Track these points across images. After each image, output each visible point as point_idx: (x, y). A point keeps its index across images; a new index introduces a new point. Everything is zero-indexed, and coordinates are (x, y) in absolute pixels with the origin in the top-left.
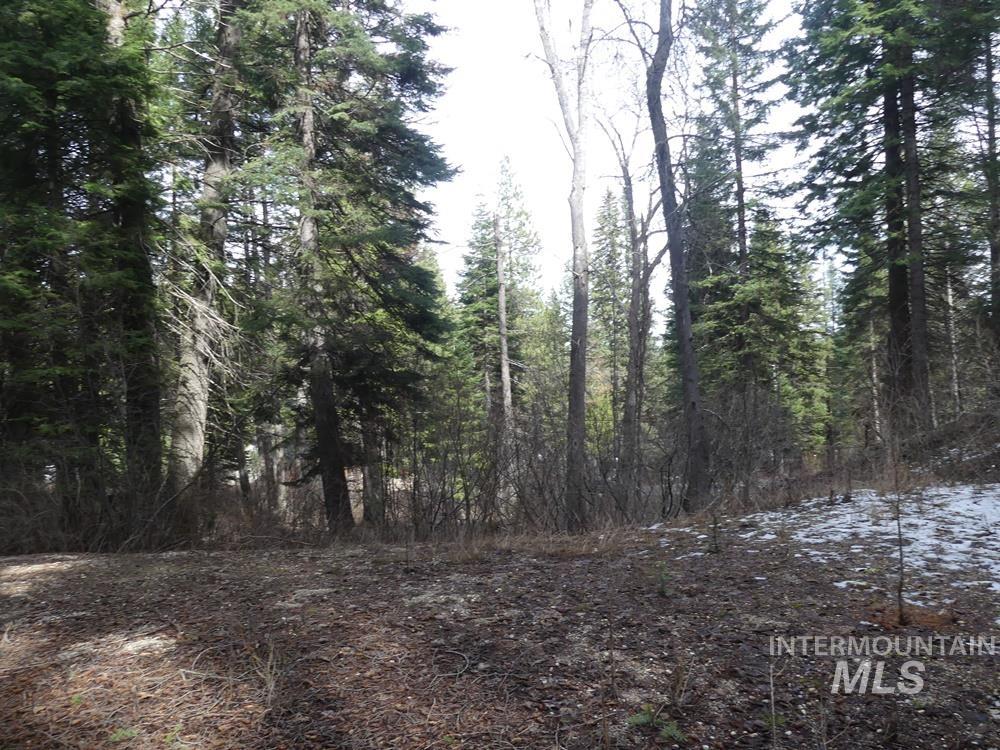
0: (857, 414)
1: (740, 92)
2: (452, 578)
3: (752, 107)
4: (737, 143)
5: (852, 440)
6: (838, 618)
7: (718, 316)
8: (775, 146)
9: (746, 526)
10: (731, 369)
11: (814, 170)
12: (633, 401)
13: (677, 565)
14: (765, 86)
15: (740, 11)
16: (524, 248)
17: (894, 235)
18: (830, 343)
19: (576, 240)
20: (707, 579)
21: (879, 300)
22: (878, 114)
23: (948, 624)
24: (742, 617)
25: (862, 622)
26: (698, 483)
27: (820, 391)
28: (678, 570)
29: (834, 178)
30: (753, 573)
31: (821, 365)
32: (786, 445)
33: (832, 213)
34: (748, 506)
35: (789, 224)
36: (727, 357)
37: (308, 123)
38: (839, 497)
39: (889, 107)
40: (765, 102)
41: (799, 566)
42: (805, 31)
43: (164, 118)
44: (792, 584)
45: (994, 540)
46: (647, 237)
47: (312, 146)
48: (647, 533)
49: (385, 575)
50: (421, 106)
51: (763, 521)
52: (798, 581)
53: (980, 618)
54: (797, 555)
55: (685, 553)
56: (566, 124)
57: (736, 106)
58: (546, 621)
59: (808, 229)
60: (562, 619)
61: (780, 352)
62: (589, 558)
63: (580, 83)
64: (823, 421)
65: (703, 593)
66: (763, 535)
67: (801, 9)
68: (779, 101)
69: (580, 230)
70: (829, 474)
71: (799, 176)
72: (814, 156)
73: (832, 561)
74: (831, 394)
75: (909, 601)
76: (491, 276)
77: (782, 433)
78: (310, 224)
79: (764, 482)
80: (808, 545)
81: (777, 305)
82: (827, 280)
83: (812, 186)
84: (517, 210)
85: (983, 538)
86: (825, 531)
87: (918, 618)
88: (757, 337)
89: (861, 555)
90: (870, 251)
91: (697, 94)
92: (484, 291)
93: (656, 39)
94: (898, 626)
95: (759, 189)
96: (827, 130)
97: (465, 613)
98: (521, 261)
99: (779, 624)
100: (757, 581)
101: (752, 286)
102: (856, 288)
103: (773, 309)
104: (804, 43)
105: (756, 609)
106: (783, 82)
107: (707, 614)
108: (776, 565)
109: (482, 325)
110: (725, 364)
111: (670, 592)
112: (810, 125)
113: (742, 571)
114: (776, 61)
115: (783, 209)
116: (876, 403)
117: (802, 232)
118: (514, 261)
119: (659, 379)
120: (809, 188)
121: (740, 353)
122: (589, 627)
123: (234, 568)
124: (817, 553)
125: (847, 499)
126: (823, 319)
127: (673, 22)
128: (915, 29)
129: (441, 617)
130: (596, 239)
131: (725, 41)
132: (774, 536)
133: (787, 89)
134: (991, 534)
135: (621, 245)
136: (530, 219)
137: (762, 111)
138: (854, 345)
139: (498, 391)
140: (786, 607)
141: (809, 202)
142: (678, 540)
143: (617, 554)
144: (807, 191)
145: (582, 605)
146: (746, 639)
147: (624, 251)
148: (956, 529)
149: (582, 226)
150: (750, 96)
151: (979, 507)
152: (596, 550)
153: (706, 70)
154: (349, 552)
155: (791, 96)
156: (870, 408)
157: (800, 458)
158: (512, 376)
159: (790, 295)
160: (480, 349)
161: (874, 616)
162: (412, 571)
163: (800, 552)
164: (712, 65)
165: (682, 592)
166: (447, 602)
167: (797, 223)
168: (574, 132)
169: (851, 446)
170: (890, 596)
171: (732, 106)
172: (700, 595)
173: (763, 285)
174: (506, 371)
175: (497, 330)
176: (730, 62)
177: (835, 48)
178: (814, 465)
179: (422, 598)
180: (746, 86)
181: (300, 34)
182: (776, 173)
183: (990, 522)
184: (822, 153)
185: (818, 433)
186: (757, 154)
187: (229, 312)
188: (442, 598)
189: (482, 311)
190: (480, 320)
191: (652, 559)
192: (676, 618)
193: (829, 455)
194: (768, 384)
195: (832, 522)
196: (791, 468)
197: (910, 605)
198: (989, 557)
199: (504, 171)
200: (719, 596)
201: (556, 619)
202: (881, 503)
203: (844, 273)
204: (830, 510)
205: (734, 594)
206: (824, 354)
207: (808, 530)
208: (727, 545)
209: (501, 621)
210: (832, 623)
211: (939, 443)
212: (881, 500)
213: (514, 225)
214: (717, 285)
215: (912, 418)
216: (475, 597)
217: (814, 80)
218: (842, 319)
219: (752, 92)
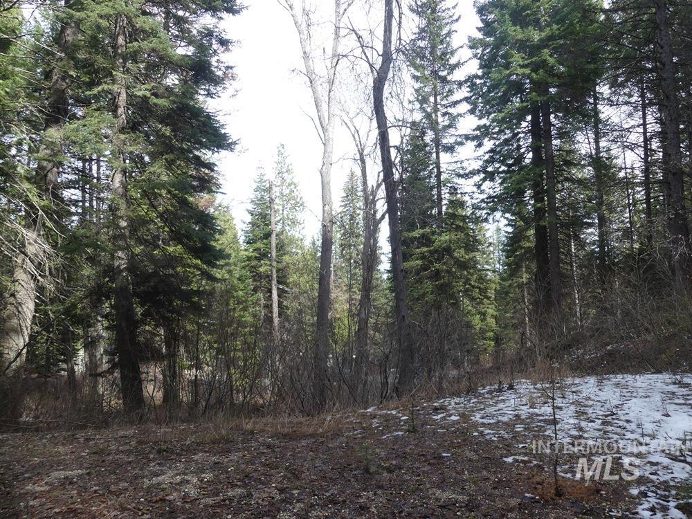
0: (515, 327)
1: (439, 106)
2: (196, 457)
3: (447, 117)
4: (437, 141)
5: (511, 344)
6: (507, 491)
7: (423, 257)
8: (461, 144)
9: (438, 409)
10: (431, 294)
11: (487, 161)
12: (363, 316)
13: (382, 443)
14: (455, 104)
15: (439, 53)
16: (293, 208)
17: (539, 205)
18: (497, 279)
19: (325, 200)
20: (404, 456)
21: (529, 250)
22: (528, 127)
23: (593, 494)
24: (430, 492)
25: (526, 495)
26: (406, 375)
27: (491, 311)
28: (382, 448)
29: (500, 167)
30: (440, 450)
31: (491, 293)
32: (468, 347)
33: (498, 190)
34: (441, 393)
35: (470, 196)
36: (428, 285)
37: (122, 100)
38: (506, 386)
39: (534, 123)
40: (455, 114)
41: (477, 444)
42: (481, 70)
43: (8, 90)
44: (471, 460)
45: (617, 419)
46: (376, 202)
47: (124, 116)
48: (363, 415)
49: (139, 455)
50: (209, 94)
51: (450, 405)
52: (475, 457)
53: (617, 488)
54: (475, 434)
55: (390, 432)
56: (320, 119)
57: (436, 116)
58: (263, 500)
59: (483, 201)
60: (278, 497)
61: (465, 283)
62: (314, 438)
63: (330, 92)
64: (493, 331)
65: (400, 469)
66: (450, 417)
67: (479, 56)
68: (464, 114)
69: (328, 193)
70: (497, 368)
71: (477, 165)
72: (487, 153)
73: (502, 439)
74: (497, 313)
75: (562, 474)
76: (267, 225)
77: (466, 339)
78: (120, 175)
79: (454, 373)
80: (483, 425)
81: (462, 251)
82: (495, 237)
83: (485, 172)
84: (288, 181)
85: (609, 418)
86: (495, 413)
87: (570, 490)
88: (449, 272)
89: (523, 433)
90: (522, 218)
91: (410, 107)
92: (262, 235)
93: (380, 59)
94: (555, 498)
95: (450, 172)
96: (495, 136)
97: (193, 493)
98: (291, 217)
99: (460, 498)
100: (444, 457)
101: (445, 237)
102: (514, 242)
103: (460, 253)
104: (480, 78)
105: (441, 485)
106: (467, 102)
107: (401, 489)
108: (458, 443)
109: (258, 259)
110: (428, 290)
111: (373, 469)
112: (484, 132)
113: (432, 448)
114: (463, 88)
115: (467, 186)
116: (527, 319)
117: (479, 203)
118: (285, 216)
119: (383, 300)
120: (483, 173)
121: (437, 283)
122: (299, 506)
123: (12, 449)
124: (490, 431)
125: (511, 387)
126: (493, 262)
127: (393, 48)
128: (550, 71)
129: (172, 497)
130: (343, 204)
131: (429, 72)
132: (458, 418)
133: (469, 107)
134: (614, 414)
135: (360, 209)
136: (297, 188)
137: (453, 119)
138: (513, 280)
139: (269, 307)
140: (466, 481)
141: (483, 182)
142: (386, 421)
143: (337, 434)
144: (482, 175)
145: (298, 483)
146: (432, 514)
147: (362, 212)
148: (590, 411)
149: (329, 190)
150: (445, 110)
151: (602, 393)
152: (320, 430)
153: (416, 90)
154: (122, 433)
155: (472, 112)
156: (523, 322)
157: (478, 356)
158: (279, 296)
159: (472, 244)
160: (258, 277)
161: (535, 488)
162: (165, 451)
163: (477, 431)
164: (420, 88)
165: (383, 468)
166: (181, 482)
167: (476, 195)
168: (325, 125)
169: (511, 348)
170: (546, 469)
171: (433, 115)
172: (397, 471)
173: (453, 237)
174: (275, 293)
175: (269, 263)
176: (433, 86)
177: (501, 80)
178: (487, 361)
179: (160, 478)
180: (443, 103)
181: (119, 34)
182: (462, 162)
183: (613, 405)
184: (492, 151)
185: (490, 339)
186: (450, 149)
187: (54, 241)
188: (178, 478)
189: (260, 250)
190: (257, 255)
191: (363, 438)
192: (375, 494)
193: (497, 354)
194: (456, 305)
195: (501, 405)
196: (472, 363)
197: (563, 477)
198: (616, 433)
199: (280, 154)
200: (413, 472)
201: (273, 498)
202: (536, 391)
203: (506, 232)
204: (499, 396)
205: (425, 469)
206: (493, 286)
207: (483, 412)
208: (423, 425)
209: (224, 500)
210: (502, 496)
211: (570, 346)
212: (535, 388)
213: (286, 191)
214: (423, 236)
215: (552, 329)
216: (207, 476)
217: (487, 102)
218: (504, 262)
219: (447, 107)
